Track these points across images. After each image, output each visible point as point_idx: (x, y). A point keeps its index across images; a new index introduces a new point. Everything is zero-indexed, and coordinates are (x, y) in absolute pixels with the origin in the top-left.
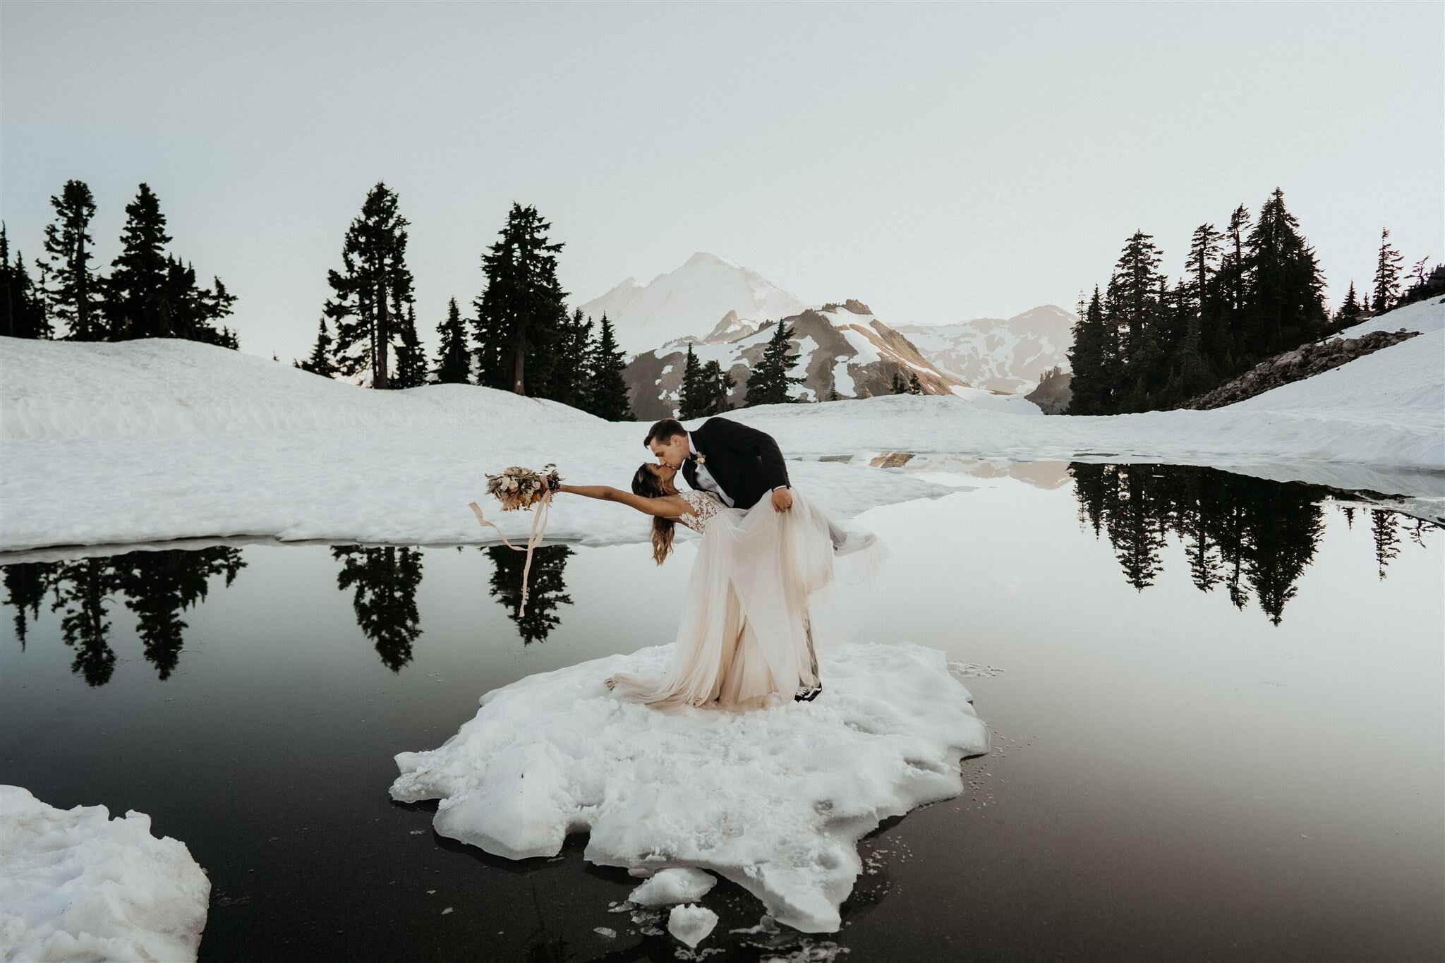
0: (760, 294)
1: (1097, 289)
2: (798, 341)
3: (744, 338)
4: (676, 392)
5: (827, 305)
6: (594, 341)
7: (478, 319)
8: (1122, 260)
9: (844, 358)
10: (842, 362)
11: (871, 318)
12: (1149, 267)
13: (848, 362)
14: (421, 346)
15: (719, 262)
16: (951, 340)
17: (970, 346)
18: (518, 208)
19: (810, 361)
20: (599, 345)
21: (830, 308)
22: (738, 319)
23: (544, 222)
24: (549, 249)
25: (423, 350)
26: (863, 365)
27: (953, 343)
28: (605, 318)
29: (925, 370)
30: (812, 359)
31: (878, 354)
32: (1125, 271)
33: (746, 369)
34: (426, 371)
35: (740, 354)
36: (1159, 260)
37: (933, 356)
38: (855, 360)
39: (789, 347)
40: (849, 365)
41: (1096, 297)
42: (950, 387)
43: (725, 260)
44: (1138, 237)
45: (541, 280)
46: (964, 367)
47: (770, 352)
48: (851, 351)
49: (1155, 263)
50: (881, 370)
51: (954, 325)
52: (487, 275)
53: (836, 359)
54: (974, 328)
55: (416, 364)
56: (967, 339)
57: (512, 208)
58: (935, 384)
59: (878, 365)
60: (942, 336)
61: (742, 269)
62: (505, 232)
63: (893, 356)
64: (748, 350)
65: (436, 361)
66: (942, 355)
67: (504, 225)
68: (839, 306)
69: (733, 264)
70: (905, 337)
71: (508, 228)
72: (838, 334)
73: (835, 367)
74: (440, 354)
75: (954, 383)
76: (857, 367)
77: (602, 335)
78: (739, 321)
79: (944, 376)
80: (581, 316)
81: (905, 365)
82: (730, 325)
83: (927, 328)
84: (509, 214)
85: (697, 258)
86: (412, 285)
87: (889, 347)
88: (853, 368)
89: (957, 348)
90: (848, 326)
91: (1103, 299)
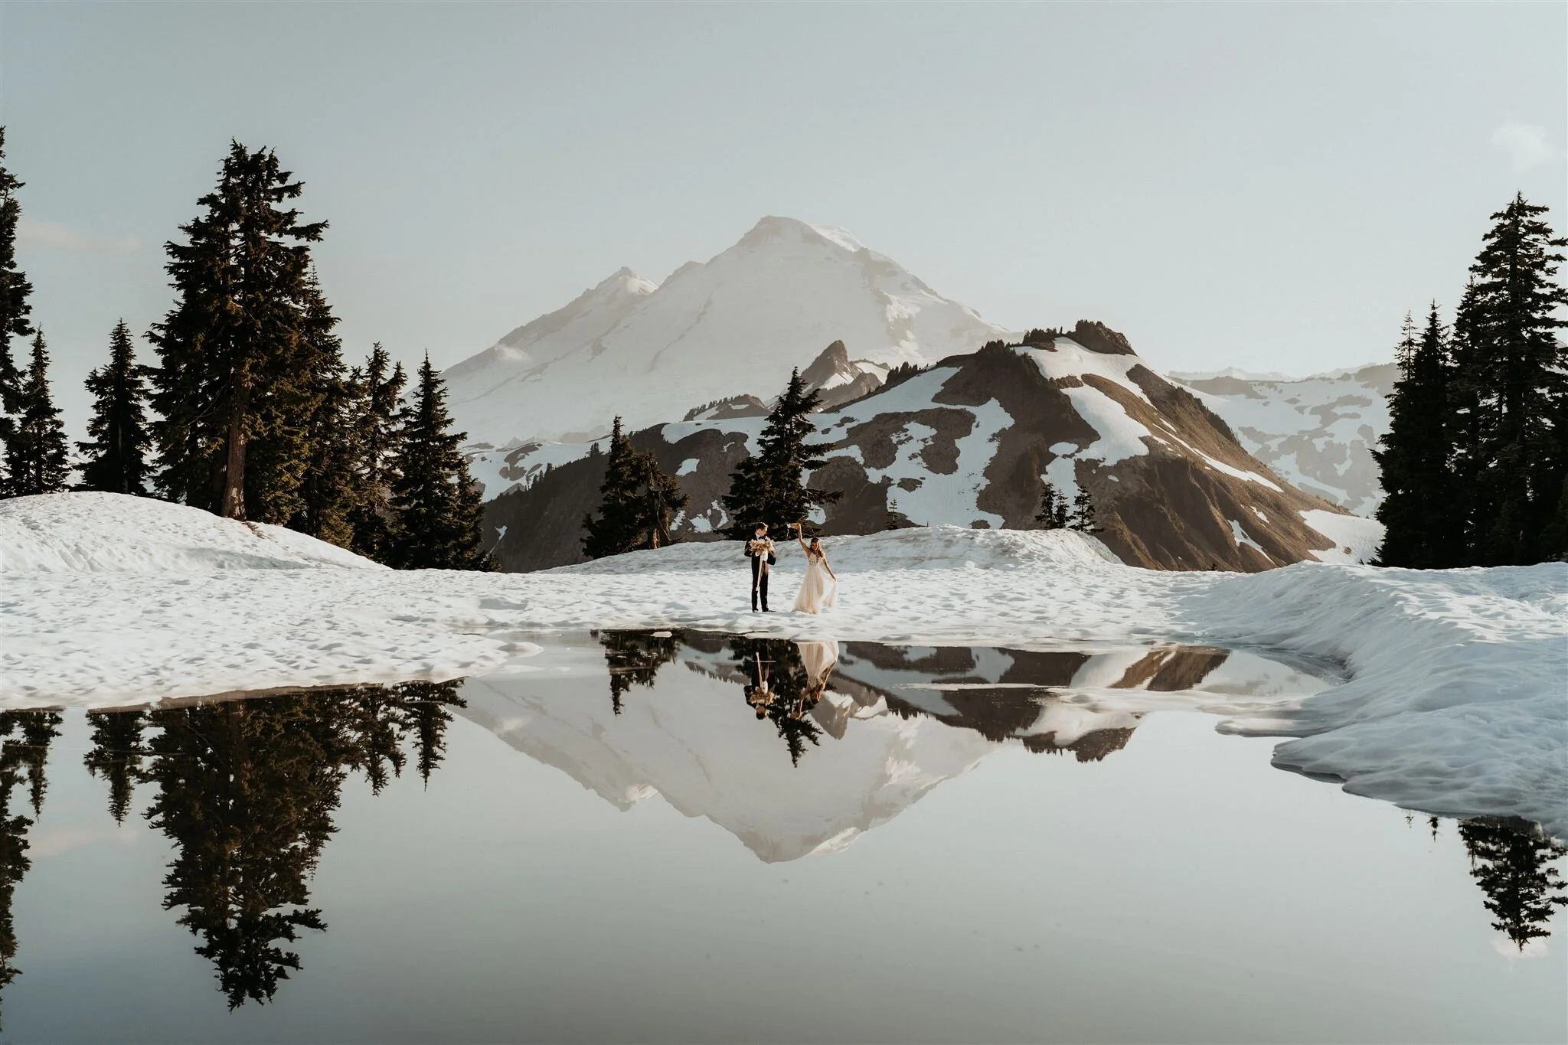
0: (899, 307)
1: (1434, 315)
2: (970, 409)
3: (853, 402)
4: (705, 516)
5: (1035, 332)
6: (405, 412)
7: (159, 365)
8: (1483, 257)
9: (1072, 448)
10: (1065, 456)
11: (1130, 362)
12: (1537, 272)
13: (1078, 456)
14: (57, 417)
15: (813, 238)
16: (1314, 411)
17: (1357, 423)
18: (239, 151)
19: (993, 452)
20: (413, 420)
21: (1042, 339)
22: (850, 359)
23: (291, 181)
24: (298, 232)
25: (59, 424)
26: (1110, 462)
27: (1318, 418)
28: (427, 365)
29: (1246, 476)
30: (1000, 448)
31: (1142, 439)
32: (1488, 279)
33: (856, 469)
34: (64, 466)
35: (845, 436)
36: (1559, 258)
37: (1274, 445)
38: (1093, 452)
39: (810, 428)
40: (1079, 463)
41: (1433, 333)
42: (1303, 513)
43: (825, 234)
44: (1519, 209)
45: (283, 294)
46: (1341, 470)
47: (770, 438)
48: (1085, 433)
49: (1550, 264)
50: (1148, 474)
51: (1323, 379)
52: (178, 282)
53: (1053, 449)
54: (1366, 386)
55: (45, 453)
56: (1351, 409)
57: (228, 153)
58: (1269, 506)
59: (1143, 464)
60: (1293, 401)
61: (863, 253)
62: (210, 200)
63: (1176, 443)
64: (862, 427)
65: (83, 447)
66: (1294, 444)
67: (212, 186)
68: (1061, 335)
69: (843, 244)
70: (1205, 403)
71: (218, 192)
72: (1059, 395)
73: (1048, 468)
74: (92, 434)
75: (1310, 505)
76: (1096, 468)
77: (420, 399)
78: (852, 364)
79: (1288, 490)
80: (381, 362)
81: (1204, 464)
82: (833, 374)
83: (1262, 383)
84: (223, 165)
85: (768, 230)
86: (27, 300)
87: (1170, 426)
88: (1089, 469)
89: (1328, 429)
90: (1080, 379)
91: (1449, 333)
